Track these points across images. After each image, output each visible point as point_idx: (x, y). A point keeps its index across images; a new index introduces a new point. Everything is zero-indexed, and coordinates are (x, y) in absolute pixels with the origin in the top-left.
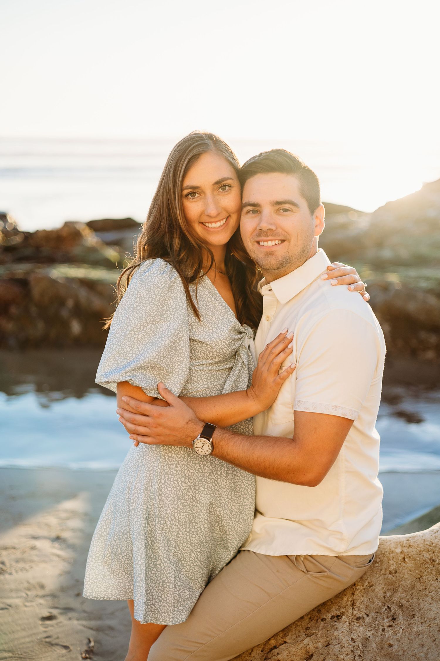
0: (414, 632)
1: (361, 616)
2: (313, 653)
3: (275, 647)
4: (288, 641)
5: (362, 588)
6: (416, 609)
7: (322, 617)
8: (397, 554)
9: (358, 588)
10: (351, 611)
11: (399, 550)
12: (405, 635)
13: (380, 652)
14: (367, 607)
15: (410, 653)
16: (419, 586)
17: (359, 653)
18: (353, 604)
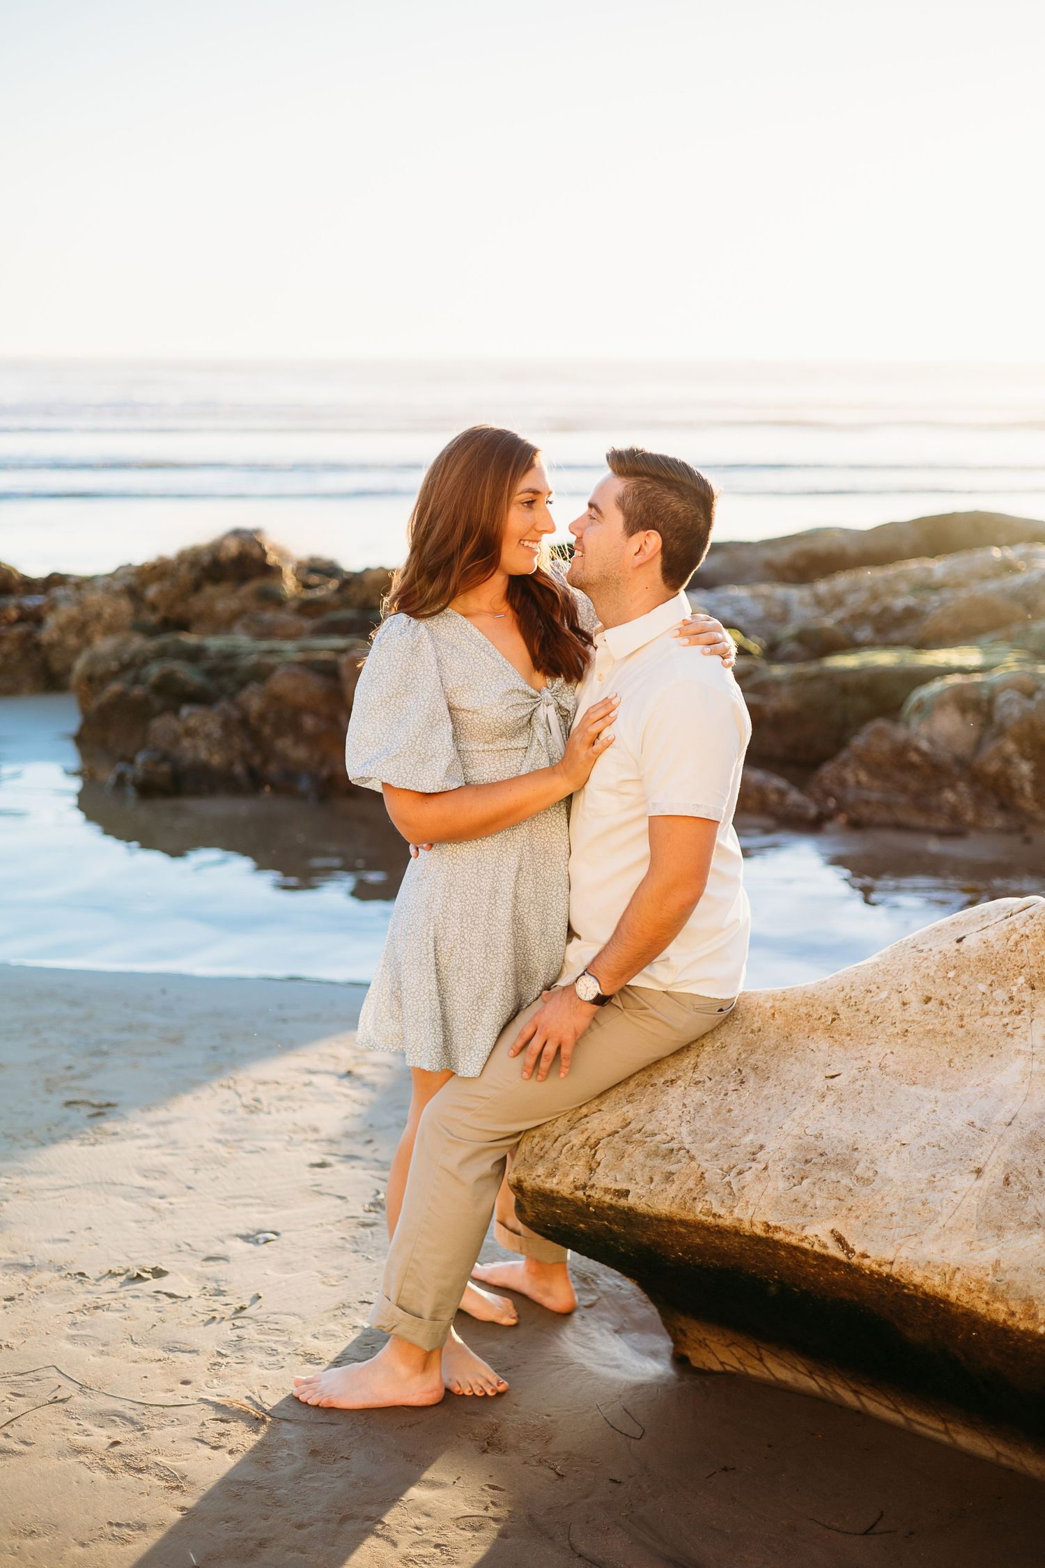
0: (763, 1095)
1: (701, 1080)
2: (632, 1120)
3: (586, 1116)
4: (603, 1109)
5: (711, 1049)
6: (773, 1071)
7: (653, 1082)
8: (766, 1009)
9: (706, 1049)
10: (690, 1074)
11: (769, 1005)
12: (752, 1099)
13: (716, 1118)
14: (712, 1070)
15: (752, 1117)
16: (784, 1045)
17: (688, 1119)
18: (696, 1067)
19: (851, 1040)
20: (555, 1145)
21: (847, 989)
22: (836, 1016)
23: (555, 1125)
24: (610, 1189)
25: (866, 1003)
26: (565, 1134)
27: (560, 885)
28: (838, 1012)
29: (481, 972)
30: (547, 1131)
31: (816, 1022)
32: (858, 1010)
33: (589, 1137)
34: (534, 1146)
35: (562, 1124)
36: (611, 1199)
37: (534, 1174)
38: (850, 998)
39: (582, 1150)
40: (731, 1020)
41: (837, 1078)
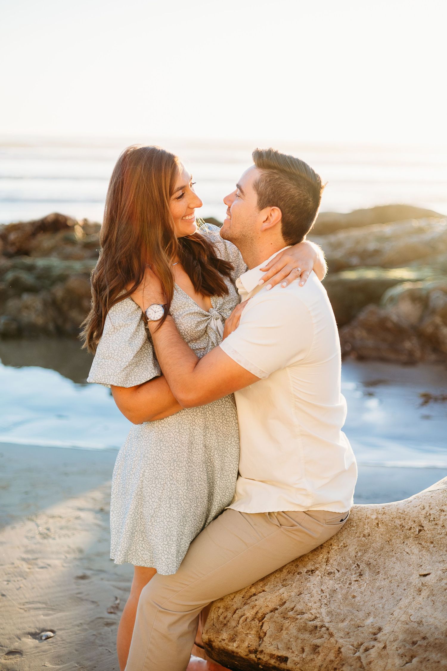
0: (376, 586)
1: (332, 571)
2: (286, 600)
3: (255, 595)
4: (266, 590)
5: (337, 548)
6: (382, 567)
7: (299, 571)
8: (372, 520)
9: (333, 547)
10: (324, 566)
11: (374, 517)
12: (369, 589)
13: (345, 602)
14: (339, 564)
15: (370, 603)
16: (387, 548)
17: (326, 602)
18: (327, 561)
19: (434, 547)
20: (234, 616)
21: (427, 508)
22: (422, 528)
23: (234, 600)
24: (274, 655)
25: (442, 519)
26: (241, 608)
27: (233, 436)
28: (423, 525)
29: (185, 499)
30: (228, 605)
31: (408, 532)
32: (436, 524)
33: (257, 612)
34: (219, 615)
35: (238, 599)
36: (275, 662)
37: (220, 637)
38: (430, 515)
39: (253, 622)
40: (349, 527)
41: (428, 577)
